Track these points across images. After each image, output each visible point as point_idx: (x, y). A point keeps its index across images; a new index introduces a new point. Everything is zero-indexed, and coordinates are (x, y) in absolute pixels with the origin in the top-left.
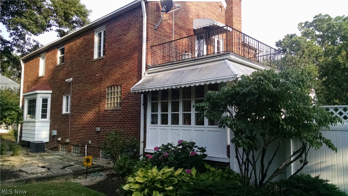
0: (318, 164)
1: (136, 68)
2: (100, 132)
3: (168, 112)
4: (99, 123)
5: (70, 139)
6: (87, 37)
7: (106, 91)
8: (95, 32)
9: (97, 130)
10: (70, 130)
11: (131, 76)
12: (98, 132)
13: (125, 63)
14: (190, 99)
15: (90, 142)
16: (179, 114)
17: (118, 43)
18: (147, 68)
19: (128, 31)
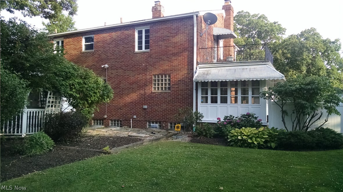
0: (319, 124)
1: (186, 63)
2: (147, 109)
3: (217, 95)
4: (145, 102)
5: (107, 115)
6: (127, 32)
7: (152, 78)
8: (135, 29)
9: (143, 108)
10: (107, 108)
11: (181, 69)
12: (145, 109)
13: (174, 58)
14: (237, 87)
15: (135, 117)
16: (227, 96)
17: (165, 42)
18: (198, 64)
19: (176, 34)
